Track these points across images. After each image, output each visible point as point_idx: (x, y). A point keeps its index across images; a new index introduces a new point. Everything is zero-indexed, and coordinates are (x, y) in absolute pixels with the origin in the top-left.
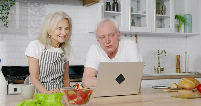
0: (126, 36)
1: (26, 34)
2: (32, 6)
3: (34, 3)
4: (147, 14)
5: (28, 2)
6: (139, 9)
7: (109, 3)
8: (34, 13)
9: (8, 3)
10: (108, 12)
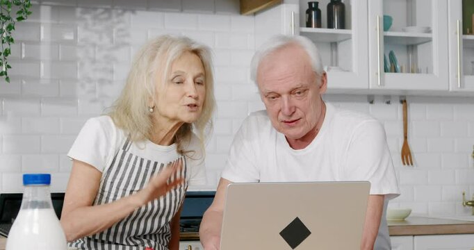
0: (372, 102)
1: (70, 99)
2: (88, 17)
3: (95, 9)
4: (434, 35)
5: (77, 7)
6: (411, 21)
7: (317, 4)
8: (94, 38)
9: (10, 10)
10: (313, 30)
